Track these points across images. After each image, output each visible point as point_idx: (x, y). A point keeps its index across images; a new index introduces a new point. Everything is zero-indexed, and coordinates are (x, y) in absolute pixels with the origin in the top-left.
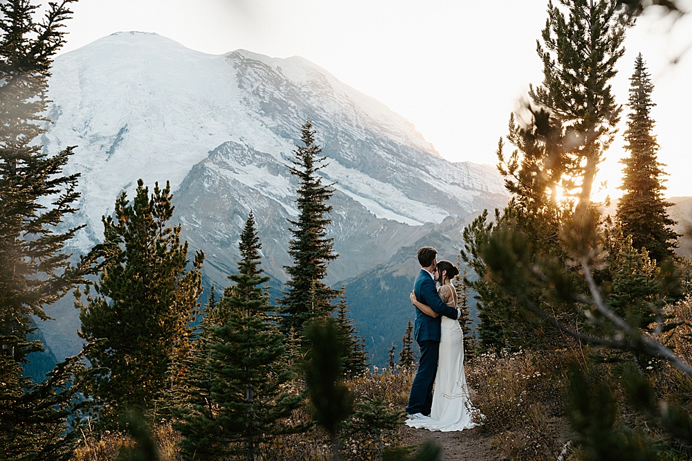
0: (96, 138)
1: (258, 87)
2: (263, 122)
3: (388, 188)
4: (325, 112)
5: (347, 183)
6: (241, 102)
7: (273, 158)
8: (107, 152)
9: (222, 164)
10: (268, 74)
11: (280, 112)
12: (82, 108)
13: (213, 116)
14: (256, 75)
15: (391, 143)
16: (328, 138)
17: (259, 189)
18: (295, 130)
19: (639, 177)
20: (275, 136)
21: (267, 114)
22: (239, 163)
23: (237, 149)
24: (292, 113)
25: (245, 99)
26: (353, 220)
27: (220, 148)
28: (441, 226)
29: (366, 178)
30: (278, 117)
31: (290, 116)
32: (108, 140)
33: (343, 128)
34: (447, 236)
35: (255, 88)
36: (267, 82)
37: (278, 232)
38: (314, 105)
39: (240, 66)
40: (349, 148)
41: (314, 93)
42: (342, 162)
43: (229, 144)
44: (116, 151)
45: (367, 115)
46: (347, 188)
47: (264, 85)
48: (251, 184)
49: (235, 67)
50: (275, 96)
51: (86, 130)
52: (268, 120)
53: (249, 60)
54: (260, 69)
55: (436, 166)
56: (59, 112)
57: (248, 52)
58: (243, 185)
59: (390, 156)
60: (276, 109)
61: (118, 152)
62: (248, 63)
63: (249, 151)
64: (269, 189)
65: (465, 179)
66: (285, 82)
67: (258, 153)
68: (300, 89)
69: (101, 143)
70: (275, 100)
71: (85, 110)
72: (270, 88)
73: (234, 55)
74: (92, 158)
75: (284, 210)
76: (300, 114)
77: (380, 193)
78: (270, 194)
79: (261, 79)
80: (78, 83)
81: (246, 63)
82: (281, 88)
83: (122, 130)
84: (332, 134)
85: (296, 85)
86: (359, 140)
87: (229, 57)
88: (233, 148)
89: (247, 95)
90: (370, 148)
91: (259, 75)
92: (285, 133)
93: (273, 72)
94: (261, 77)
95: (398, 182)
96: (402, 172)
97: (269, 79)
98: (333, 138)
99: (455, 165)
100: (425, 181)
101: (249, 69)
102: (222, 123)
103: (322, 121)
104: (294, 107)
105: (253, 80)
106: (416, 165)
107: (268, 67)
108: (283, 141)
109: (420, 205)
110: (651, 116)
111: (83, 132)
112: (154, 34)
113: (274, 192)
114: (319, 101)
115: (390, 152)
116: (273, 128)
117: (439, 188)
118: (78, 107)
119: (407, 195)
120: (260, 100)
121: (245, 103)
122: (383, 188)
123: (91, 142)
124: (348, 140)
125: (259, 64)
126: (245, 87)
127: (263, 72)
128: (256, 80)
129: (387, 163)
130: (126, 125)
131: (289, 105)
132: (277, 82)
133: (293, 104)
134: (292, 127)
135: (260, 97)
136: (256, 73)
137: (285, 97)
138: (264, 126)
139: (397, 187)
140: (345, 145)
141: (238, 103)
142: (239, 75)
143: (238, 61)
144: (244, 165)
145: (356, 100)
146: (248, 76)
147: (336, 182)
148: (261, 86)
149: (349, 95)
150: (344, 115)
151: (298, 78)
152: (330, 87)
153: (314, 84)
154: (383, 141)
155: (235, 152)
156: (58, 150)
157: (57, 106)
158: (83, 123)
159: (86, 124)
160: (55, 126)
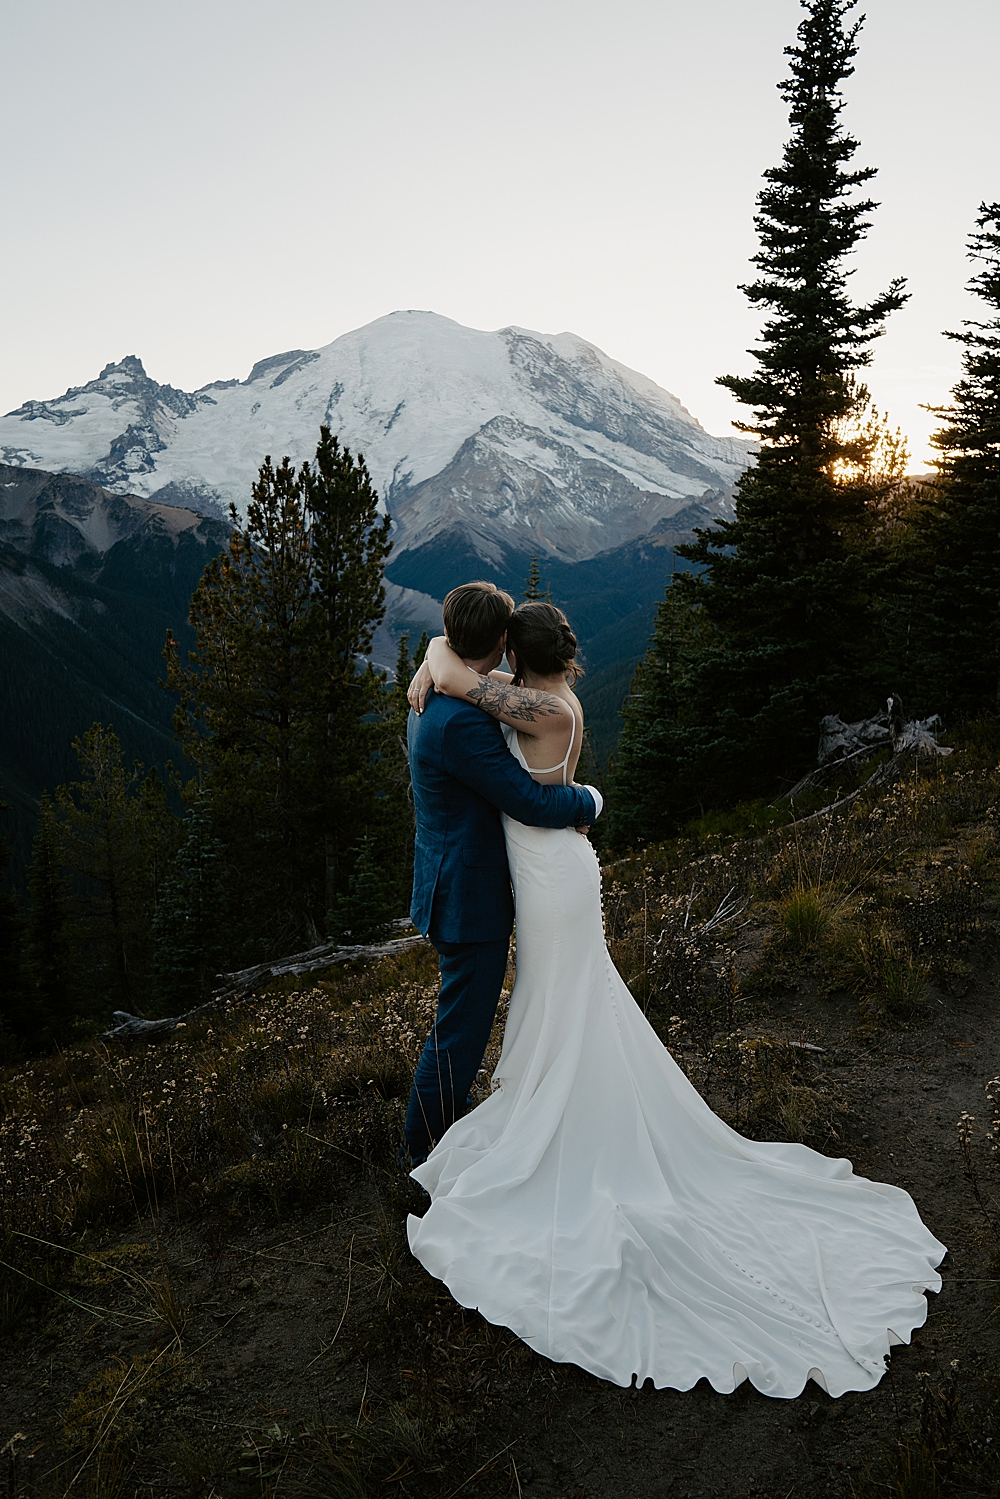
0: (375, 414)
1: (529, 363)
2: (533, 397)
3: (653, 461)
4: (594, 387)
5: (612, 457)
6: (512, 377)
7: (541, 431)
8: (386, 427)
9: (493, 438)
10: (539, 350)
11: (550, 387)
12: (362, 385)
13: (486, 392)
14: (527, 351)
15: (657, 417)
16: (596, 413)
17: (527, 462)
18: (565, 404)
20: (545, 410)
21: (537, 388)
22: (509, 436)
23: (507, 423)
24: (561, 388)
25: (516, 374)
26: (617, 492)
27: (490, 422)
28: (701, 498)
29: (632, 451)
30: (548, 391)
31: (559, 391)
32: (386, 416)
33: (611, 403)
34: (707, 508)
35: (526, 363)
36: (538, 358)
37: (544, 503)
38: (583, 381)
39: (511, 343)
40: (616, 422)
41: (584, 369)
42: (609, 435)
43: (499, 419)
45: (634, 390)
46: (612, 461)
47: (534, 361)
48: (518, 456)
49: (507, 343)
50: (545, 371)
52: (538, 395)
53: (520, 336)
54: (531, 345)
55: (700, 440)
56: (341, 390)
57: (519, 329)
58: (512, 457)
59: (655, 430)
60: (546, 384)
61: (395, 427)
62: (519, 339)
63: (518, 424)
64: (537, 461)
65: (729, 454)
66: (555, 358)
67: (527, 427)
68: (569, 364)
69: (380, 418)
70: (545, 375)
71: (365, 387)
72: (540, 364)
73: (507, 332)
74: (371, 434)
75: (550, 482)
76: (570, 389)
77: (645, 466)
78: (538, 466)
79: (531, 355)
80: (358, 362)
81: (517, 340)
82: (551, 364)
83: (400, 406)
85: (566, 360)
86: (626, 414)
87: (501, 333)
88: (503, 422)
89: (518, 371)
90: (636, 422)
91: (530, 351)
93: (542, 347)
94: (532, 353)
95: (663, 456)
96: (667, 446)
97: (539, 354)
99: (719, 440)
100: (688, 455)
101: (521, 345)
102: (495, 398)
103: (591, 396)
104: (563, 383)
105: (524, 356)
106: (681, 440)
107: (539, 343)
108: (552, 415)
109: (683, 478)
111: (364, 409)
112: (429, 312)
113: (541, 464)
114: (588, 376)
115: (656, 426)
116: (543, 403)
117: (702, 462)
118: (359, 384)
119: (670, 469)
120: (531, 375)
121: (516, 378)
122: (648, 461)
123: (371, 418)
124: (615, 415)
125: (530, 340)
126: (517, 362)
127: (534, 348)
128: (527, 356)
129: (652, 437)
130: (403, 401)
131: (559, 380)
132: (547, 358)
133: (562, 379)
134: (561, 402)
135: (531, 372)
136: (527, 348)
137: (554, 373)
138: (534, 400)
139: (662, 461)
140: (612, 419)
141: (510, 379)
142: (510, 351)
143: (510, 338)
144: (514, 438)
145: (624, 376)
146: (519, 352)
147: (603, 455)
148: (532, 362)
149: (617, 370)
150: (612, 389)
151: (567, 353)
152: (599, 362)
153: (583, 360)
154: (649, 415)
155: (505, 425)
156: (341, 426)
157: (339, 383)
158: (363, 400)
159: (366, 400)
160: (337, 403)
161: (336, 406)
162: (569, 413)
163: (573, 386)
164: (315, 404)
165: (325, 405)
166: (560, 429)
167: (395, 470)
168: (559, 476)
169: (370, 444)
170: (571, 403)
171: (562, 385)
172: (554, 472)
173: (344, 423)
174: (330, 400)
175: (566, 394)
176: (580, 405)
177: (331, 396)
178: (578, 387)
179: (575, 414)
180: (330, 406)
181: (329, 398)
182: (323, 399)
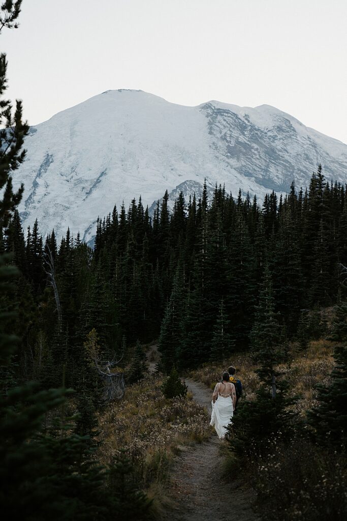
0: (80, 181)
1: (226, 133)
2: (228, 163)
4: (288, 153)
6: (210, 146)
8: (87, 193)
10: (235, 121)
11: (244, 154)
12: (70, 156)
13: (183, 160)
14: (224, 123)
18: (257, 169)
20: (238, 175)
21: (232, 156)
23: (195, 187)
24: (255, 154)
25: (214, 143)
30: (242, 158)
31: (252, 157)
32: (89, 183)
33: (304, 167)
35: (223, 134)
36: (234, 128)
38: (279, 147)
39: (211, 115)
41: (279, 137)
43: (188, 183)
44: (93, 192)
45: (328, 154)
47: (231, 131)
49: (207, 116)
50: (240, 140)
51: (72, 175)
52: (233, 162)
53: (219, 109)
54: (229, 117)
56: (51, 160)
57: (218, 103)
60: (240, 151)
61: (96, 193)
62: (218, 112)
66: (250, 128)
68: (266, 133)
69: (82, 185)
70: (240, 143)
71: (73, 158)
72: (236, 133)
73: (207, 106)
74: (72, 199)
76: (262, 155)
79: (228, 126)
80: (69, 135)
81: (216, 113)
82: (246, 133)
83: (103, 174)
84: (289, 172)
85: (263, 130)
87: (202, 108)
88: (192, 186)
89: (215, 140)
91: (227, 122)
92: (248, 172)
93: (239, 119)
94: (229, 124)
97: (235, 125)
98: (290, 176)
101: (219, 118)
102: (191, 165)
103: (283, 161)
104: (257, 149)
105: (222, 127)
107: (235, 115)
108: (244, 179)
111: (70, 176)
112: (140, 91)
114: (283, 143)
116: (238, 168)
118: (67, 155)
120: (227, 144)
121: (214, 147)
123: (75, 184)
125: (227, 113)
126: (215, 133)
127: (231, 119)
128: (225, 127)
130: (106, 170)
131: (253, 148)
132: (242, 128)
133: (256, 146)
134: (255, 167)
135: (227, 141)
136: (225, 120)
137: (249, 141)
138: (229, 166)
140: (300, 181)
141: (208, 148)
142: (210, 123)
143: (210, 111)
145: (318, 141)
146: (217, 124)
148: (229, 132)
149: (312, 137)
150: (305, 154)
151: (263, 123)
152: (294, 130)
153: (280, 129)
154: (341, 177)
155: (193, 189)
156: (45, 192)
157: (50, 155)
158: (70, 169)
159: (73, 169)
160: (45, 172)
161: (44, 175)
162: (261, 177)
163: (266, 153)
164: (26, 173)
165: (35, 174)
167: (86, 232)
169: (68, 208)
170: (263, 167)
171: (256, 152)
173: (49, 190)
174: (40, 170)
175: (258, 160)
176: (272, 169)
177: (41, 166)
178: (272, 154)
179: (267, 178)
180: (39, 175)
181: (39, 167)
182: (34, 169)
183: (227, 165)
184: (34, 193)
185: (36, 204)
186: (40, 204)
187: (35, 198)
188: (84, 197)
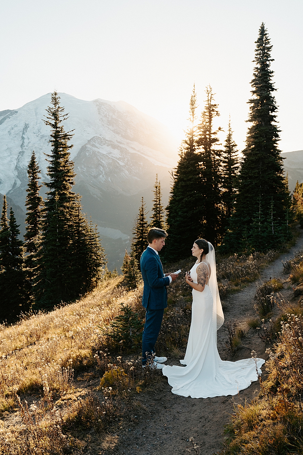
0: (43, 136)
1: (106, 114)
4: (133, 123)
6: (100, 120)
7: (113, 142)
8: (48, 142)
9: (94, 146)
10: (110, 108)
11: (115, 124)
12: (37, 124)
13: (89, 126)
14: (105, 109)
17: (108, 155)
18: (122, 131)
19: (262, 112)
20: (114, 133)
21: (110, 125)
22: (100, 145)
26: (145, 166)
27: (92, 139)
29: (150, 149)
30: (115, 126)
31: (119, 125)
32: (48, 137)
33: (141, 130)
36: (110, 112)
37: (116, 172)
38: (129, 121)
39: (99, 105)
40: (143, 137)
41: (129, 116)
42: (141, 143)
43: (96, 137)
45: (150, 124)
46: (142, 153)
47: (108, 113)
48: (105, 153)
49: (97, 106)
50: (113, 117)
51: (39, 133)
52: (111, 127)
56: (28, 127)
57: (102, 100)
58: (102, 153)
60: (114, 122)
62: (102, 104)
63: (103, 140)
64: (112, 155)
66: (117, 111)
67: (107, 140)
68: (123, 114)
69: (45, 138)
70: (113, 119)
71: (38, 125)
72: (111, 114)
73: (96, 101)
74: (42, 145)
76: (124, 124)
79: (107, 111)
82: (115, 114)
85: (121, 112)
87: (94, 102)
88: (97, 139)
93: (112, 107)
97: (110, 110)
98: (137, 134)
101: (103, 107)
102: (93, 129)
103: (132, 127)
104: (121, 122)
105: (104, 111)
107: (110, 105)
108: (117, 135)
110: (270, 69)
112: (64, 93)
114: (131, 119)
116: (113, 130)
118: (35, 124)
120: (107, 119)
123: (41, 138)
124: (142, 134)
125: (106, 105)
126: (101, 114)
127: (108, 107)
132: (114, 112)
133: (120, 120)
136: (105, 108)
137: (117, 118)
142: (98, 109)
143: (98, 103)
144: (102, 146)
146: (102, 110)
147: (138, 151)
151: (122, 109)
155: (98, 140)
156: (28, 142)
157: (27, 124)
158: (38, 131)
159: (39, 131)
160: (26, 132)
161: (26, 133)
162: (124, 134)
164: (17, 133)
165: (21, 133)
166: (120, 141)
168: (121, 160)
172: (120, 159)
173: (30, 140)
174: (23, 131)
175: (122, 126)
177: (24, 129)
180: (23, 133)
181: (23, 130)
182: (20, 130)
183: (108, 129)
184: (23, 142)
185: (26, 147)
186: (28, 147)
187: (25, 144)
188: (47, 144)
